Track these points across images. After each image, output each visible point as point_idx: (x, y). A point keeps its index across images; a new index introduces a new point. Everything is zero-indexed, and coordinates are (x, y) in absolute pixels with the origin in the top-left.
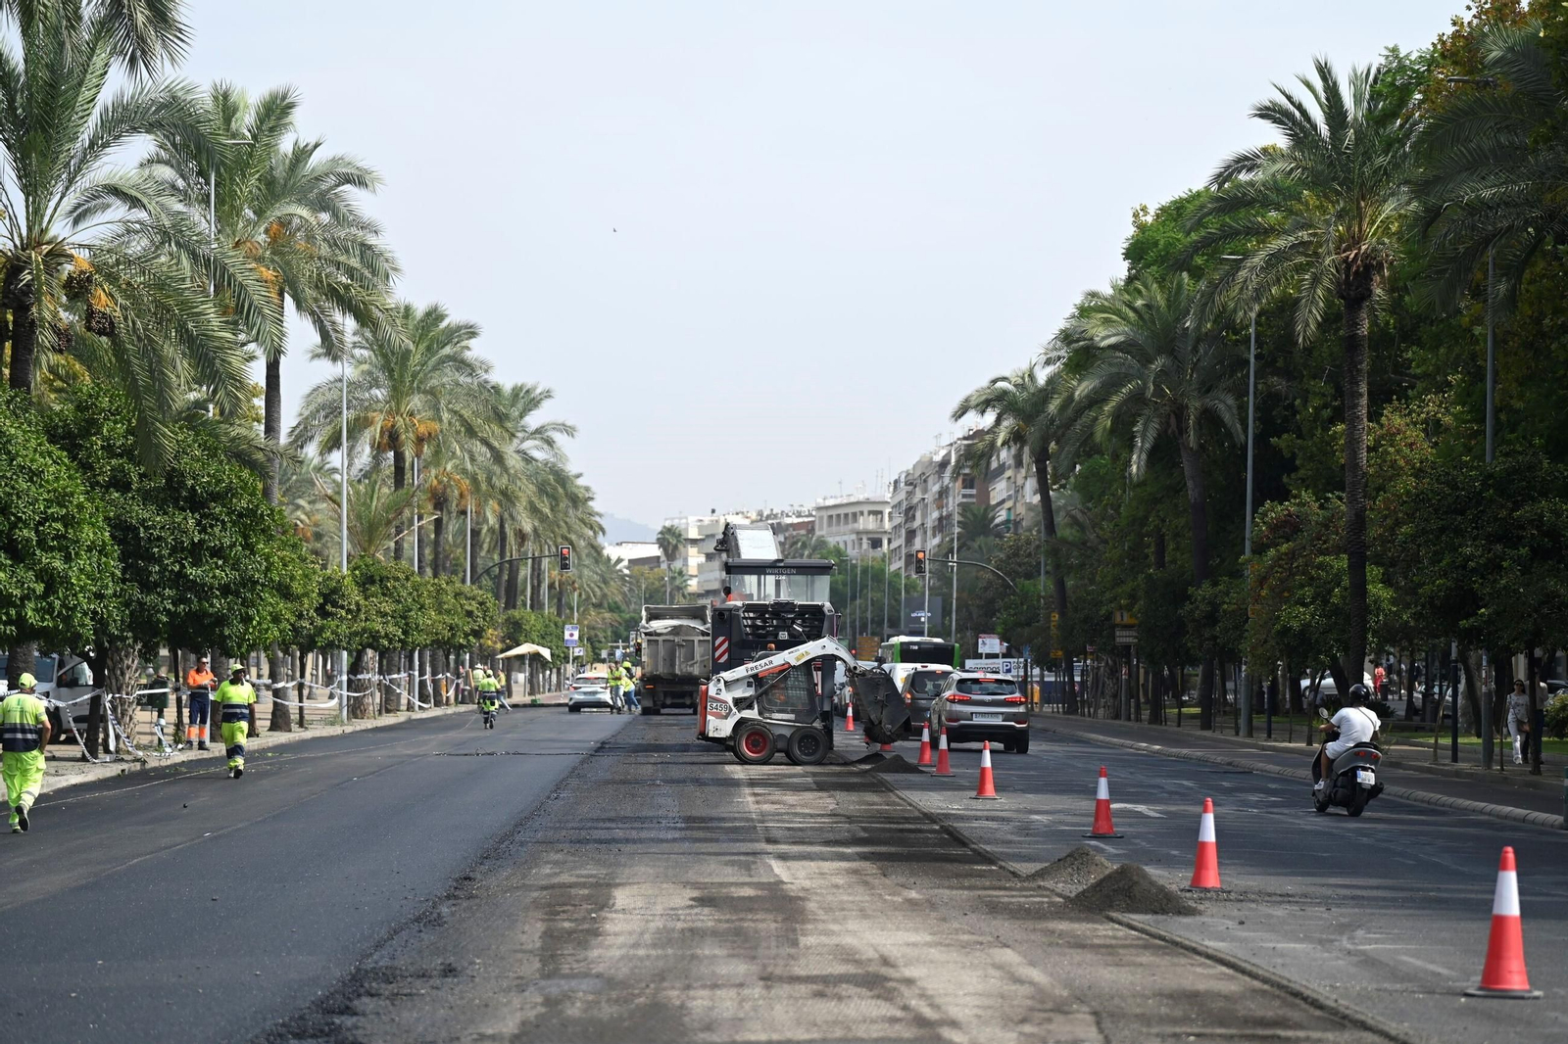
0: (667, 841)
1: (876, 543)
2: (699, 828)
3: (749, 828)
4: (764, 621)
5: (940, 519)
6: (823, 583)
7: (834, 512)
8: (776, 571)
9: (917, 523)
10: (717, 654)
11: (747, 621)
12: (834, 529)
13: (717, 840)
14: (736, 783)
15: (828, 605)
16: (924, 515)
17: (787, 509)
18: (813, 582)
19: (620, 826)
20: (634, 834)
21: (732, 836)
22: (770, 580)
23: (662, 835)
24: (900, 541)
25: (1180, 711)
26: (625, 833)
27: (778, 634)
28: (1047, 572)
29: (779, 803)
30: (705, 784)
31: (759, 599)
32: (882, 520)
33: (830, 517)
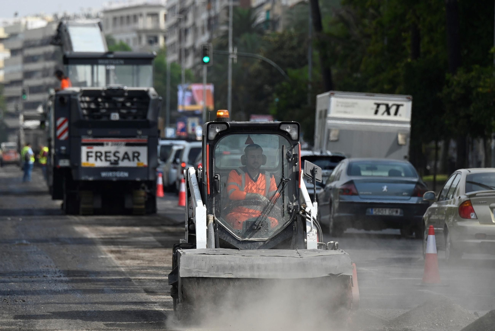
0: (59, 292)
2: (83, 281)
3: (125, 280)
4: (97, 104)
5: (209, 19)
6: (147, 71)
7: (118, 14)
8: (107, 61)
9: (189, 22)
10: (59, 132)
11: (84, 104)
13: (102, 291)
14: (91, 242)
15: (152, 91)
16: (196, 16)
18: (138, 71)
19: (13, 279)
20: (28, 286)
21: (114, 287)
22: (101, 69)
23: (53, 287)
25: (435, 178)
26: (20, 286)
27: (109, 116)
28: (314, 64)
29: (138, 259)
30: (66, 243)
31: (93, 84)
32: (158, 21)
33: (115, 19)
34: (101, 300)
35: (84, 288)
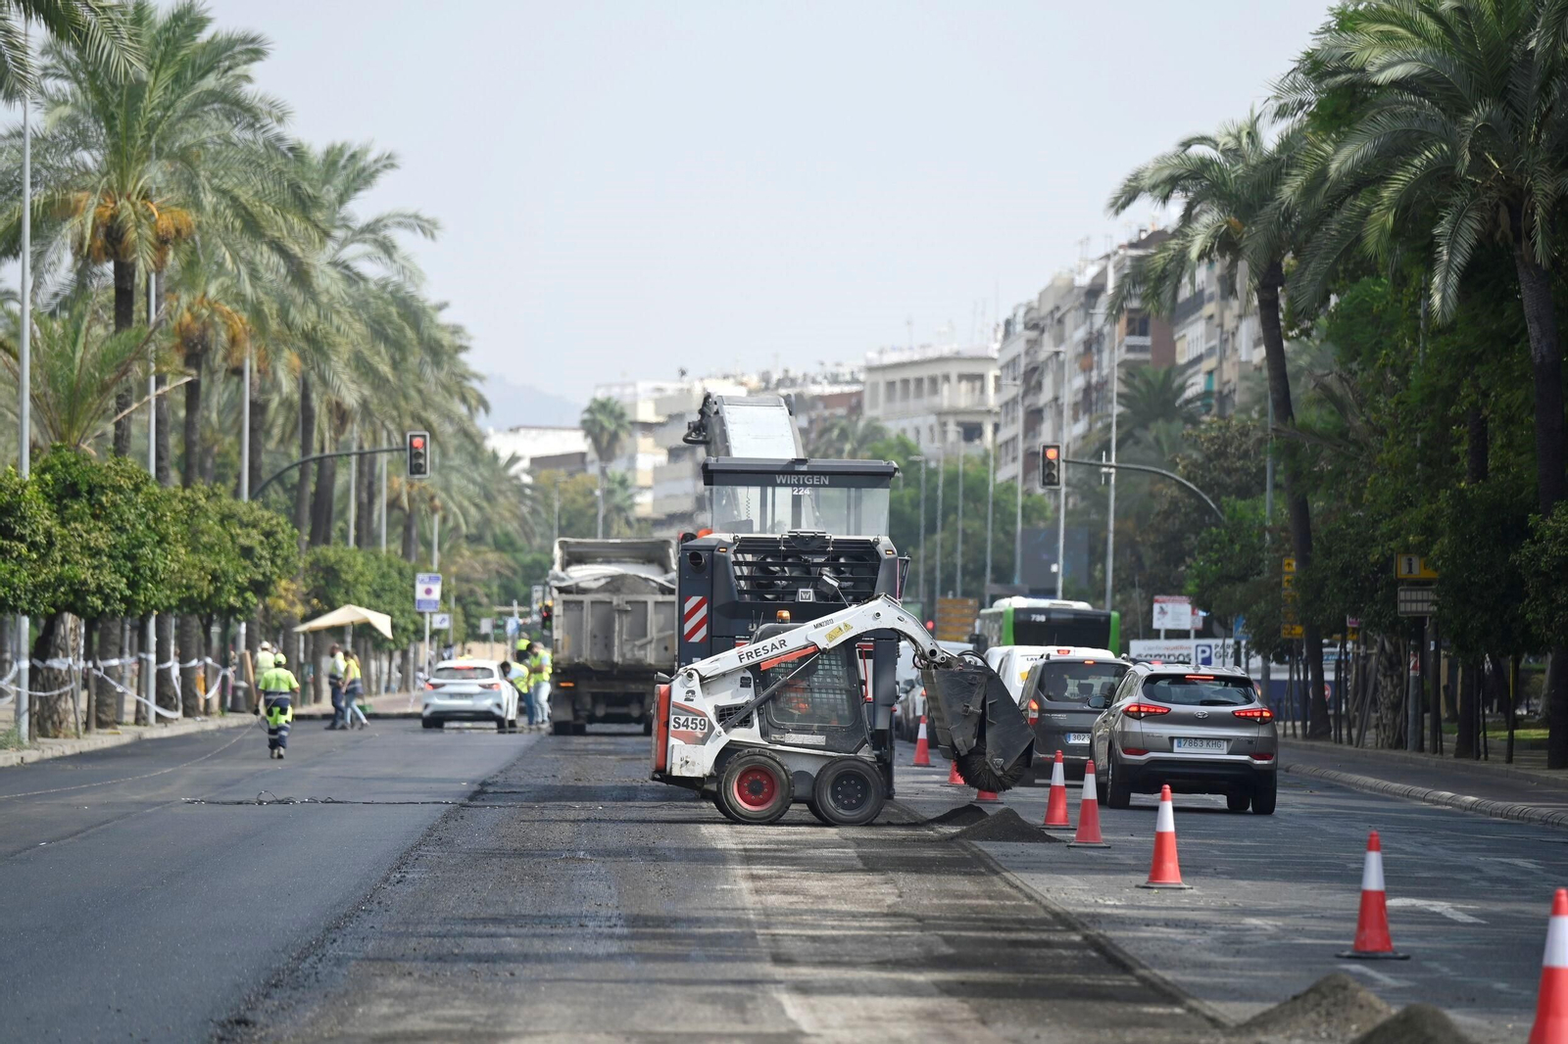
0: (596, 958)
1: (972, 432)
2: (654, 937)
3: (742, 937)
5: (1088, 389)
6: (877, 504)
7: (897, 376)
8: (794, 479)
9: (1045, 397)
10: (688, 627)
11: (740, 568)
12: (898, 405)
13: (684, 958)
14: (719, 858)
15: (885, 541)
16: (1058, 383)
17: (813, 370)
18: (859, 500)
19: (513, 931)
20: (538, 946)
21: (712, 951)
22: (783, 495)
23: (589, 948)
24: (1014, 429)
25: (1511, 735)
26: (521, 945)
27: (795, 593)
28: (1277, 486)
29: (797, 894)
30: (665, 859)
31: (763, 529)
32: (983, 390)
33: (891, 385)
34: (673, 975)
35: (651, 951)
